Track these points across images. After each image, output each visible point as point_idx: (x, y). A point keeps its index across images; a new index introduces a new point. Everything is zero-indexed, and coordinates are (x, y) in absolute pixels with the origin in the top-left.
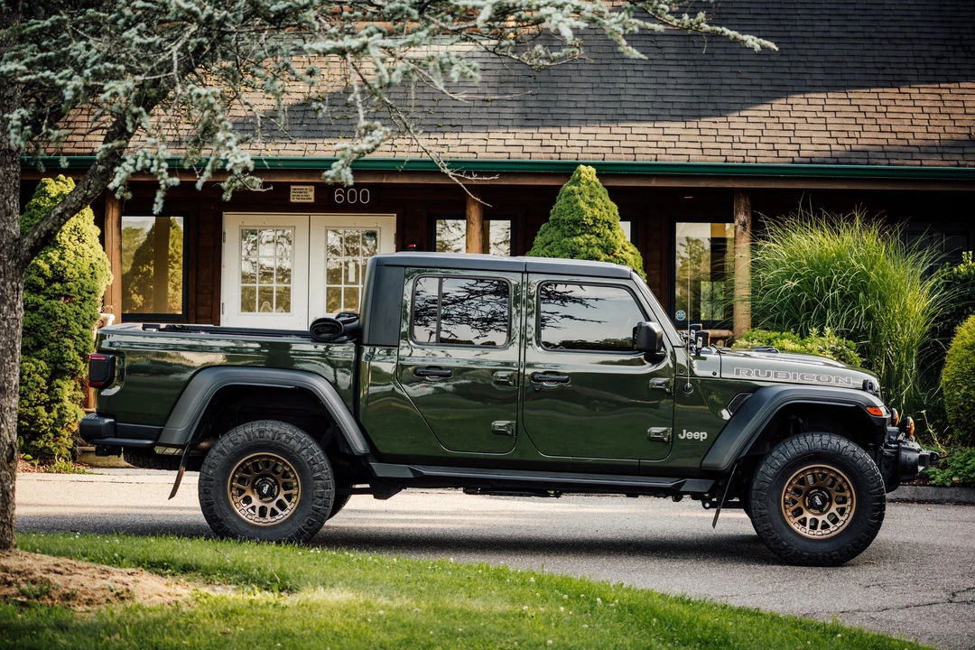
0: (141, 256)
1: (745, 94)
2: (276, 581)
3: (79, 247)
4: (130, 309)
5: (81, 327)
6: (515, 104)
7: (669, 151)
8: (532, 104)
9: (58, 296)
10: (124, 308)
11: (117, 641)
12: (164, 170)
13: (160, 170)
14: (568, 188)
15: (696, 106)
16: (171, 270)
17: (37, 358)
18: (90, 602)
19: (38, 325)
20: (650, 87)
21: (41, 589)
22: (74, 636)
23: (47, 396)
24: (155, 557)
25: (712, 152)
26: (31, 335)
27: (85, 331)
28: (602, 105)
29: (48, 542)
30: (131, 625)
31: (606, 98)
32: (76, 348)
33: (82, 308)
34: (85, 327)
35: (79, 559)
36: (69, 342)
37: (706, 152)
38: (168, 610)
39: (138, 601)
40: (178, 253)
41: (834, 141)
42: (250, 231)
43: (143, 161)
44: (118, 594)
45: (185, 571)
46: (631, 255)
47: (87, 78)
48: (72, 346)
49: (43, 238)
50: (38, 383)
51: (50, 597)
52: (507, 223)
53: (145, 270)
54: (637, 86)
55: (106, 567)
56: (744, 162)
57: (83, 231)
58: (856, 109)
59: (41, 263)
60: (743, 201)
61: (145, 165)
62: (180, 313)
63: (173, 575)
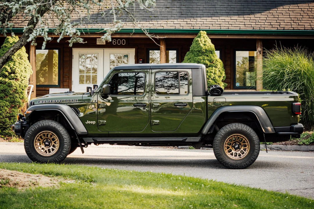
0: (43, 64)
1: (260, 5)
2: (89, 179)
3: (20, 61)
4: (39, 83)
5: (21, 89)
6: (177, 9)
7: (233, 25)
8: (184, 9)
9: (13, 79)
10: (37, 82)
11: (32, 199)
12: (46, 35)
13: (45, 35)
14: (197, 39)
15: (243, 9)
16: (54, 69)
17: (6, 101)
18: (23, 186)
19: (6, 89)
20: (226, 2)
21: (6, 182)
22: (17, 198)
23: (9, 115)
24: (46, 171)
25: (248, 26)
26: (3, 93)
27: (23, 91)
28: (209, 9)
29: (9, 166)
30: (37, 194)
31: (210, 7)
32: (19, 97)
33: (22, 83)
34: (23, 90)
35: (20, 171)
36: (17, 95)
37: (246, 26)
38: (51, 188)
39: (40, 185)
40: (56, 63)
41: (292, 22)
42: (82, 55)
43: (39, 32)
44: (33, 183)
45: (57, 175)
46: (219, 63)
47: (20, 5)
48: (18, 97)
49: (6, 59)
50: (6, 110)
51: (9, 184)
52: (175, 52)
53: (45, 69)
54: (221, 2)
55: (29, 174)
56: (260, 29)
57: (22, 55)
58: (301, 10)
59: (7, 67)
60: (259, 43)
61: (40, 34)
62: (57, 84)
63: (53, 177)
